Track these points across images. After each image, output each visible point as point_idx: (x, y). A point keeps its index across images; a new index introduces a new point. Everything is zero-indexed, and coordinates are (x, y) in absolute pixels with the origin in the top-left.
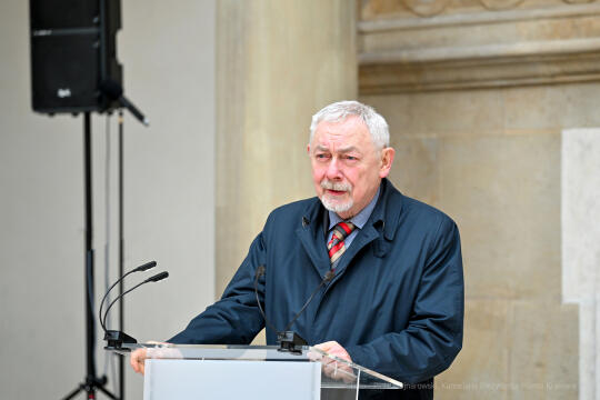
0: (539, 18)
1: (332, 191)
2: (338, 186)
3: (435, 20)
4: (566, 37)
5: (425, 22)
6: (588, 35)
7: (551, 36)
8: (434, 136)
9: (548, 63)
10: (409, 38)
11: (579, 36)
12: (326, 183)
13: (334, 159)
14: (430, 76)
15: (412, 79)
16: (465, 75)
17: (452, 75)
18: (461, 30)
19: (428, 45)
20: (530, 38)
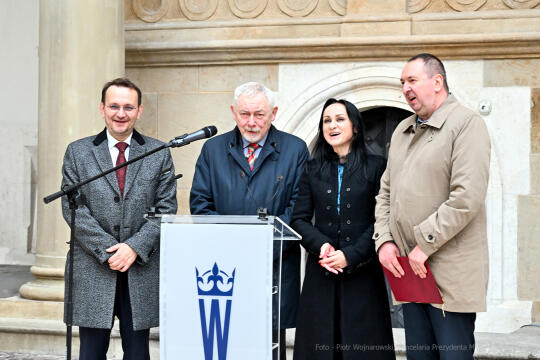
0: (222, 27)
1: (251, 132)
2: (254, 129)
3: (156, 25)
4: (240, 38)
5: (150, 26)
6: (253, 37)
7: (231, 37)
8: (155, 93)
9: (229, 53)
10: (139, 35)
11: (248, 37)
12: (247, 128)
13: (252, 116)
14: (154, 58)
15: (143, 60)
16: (177, 58)
17: (169, 58)
18: (173, 32)
19: (151, 40)
20: (217, 38)
